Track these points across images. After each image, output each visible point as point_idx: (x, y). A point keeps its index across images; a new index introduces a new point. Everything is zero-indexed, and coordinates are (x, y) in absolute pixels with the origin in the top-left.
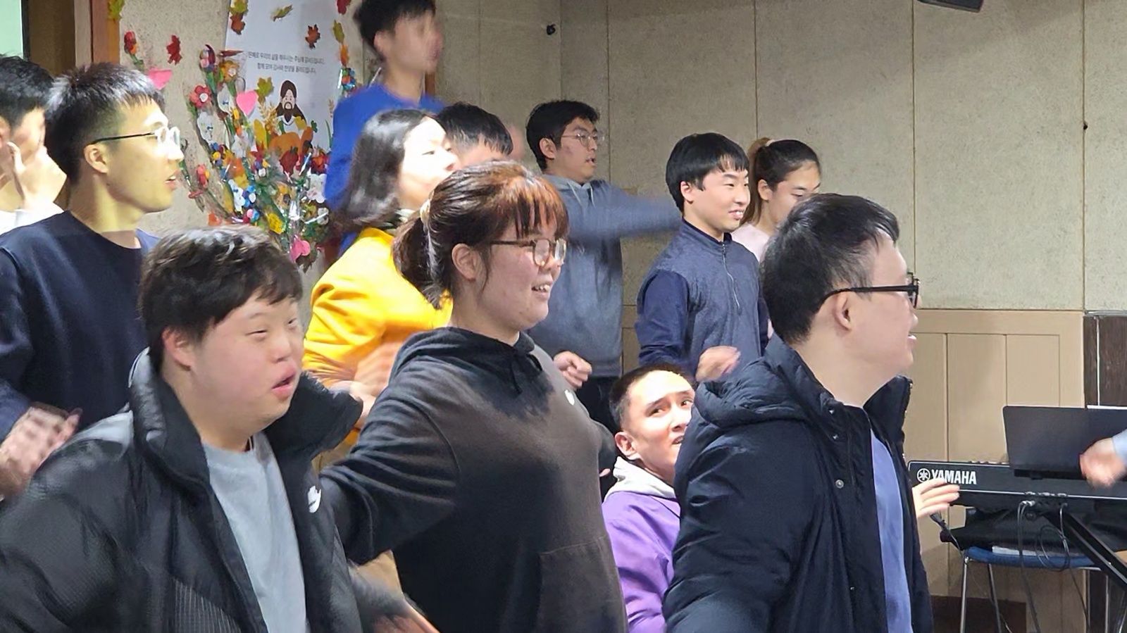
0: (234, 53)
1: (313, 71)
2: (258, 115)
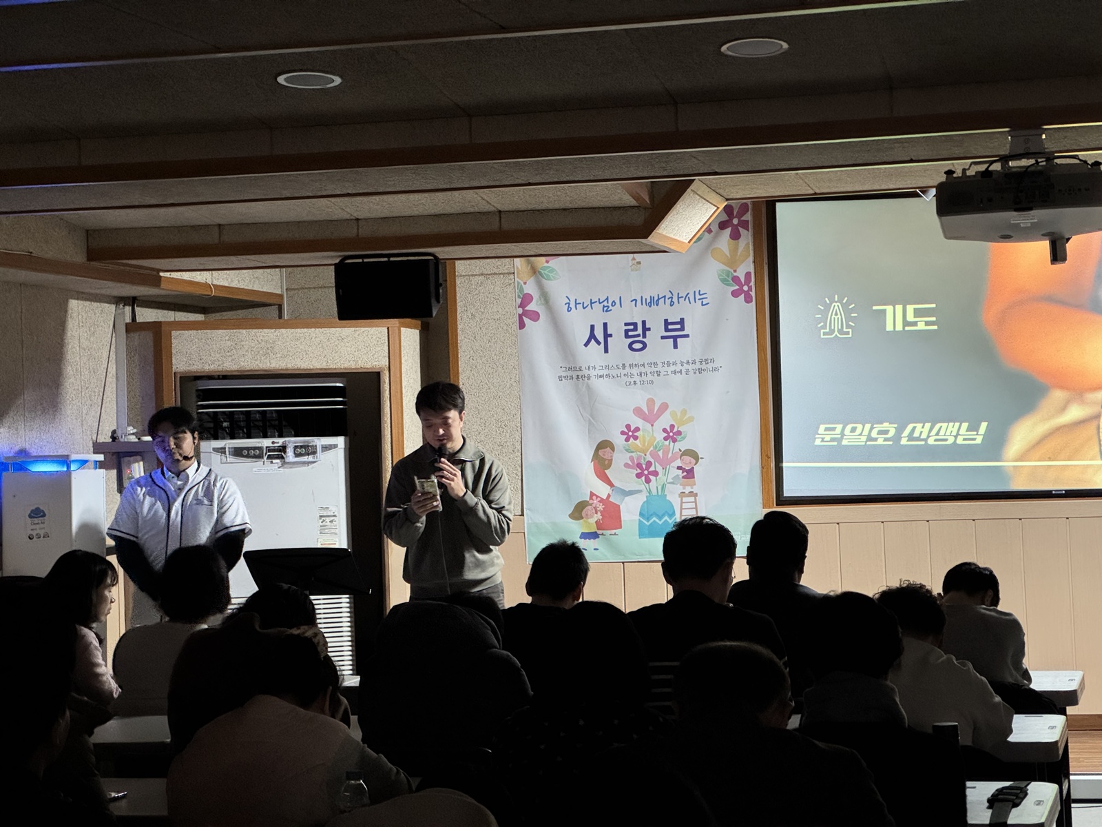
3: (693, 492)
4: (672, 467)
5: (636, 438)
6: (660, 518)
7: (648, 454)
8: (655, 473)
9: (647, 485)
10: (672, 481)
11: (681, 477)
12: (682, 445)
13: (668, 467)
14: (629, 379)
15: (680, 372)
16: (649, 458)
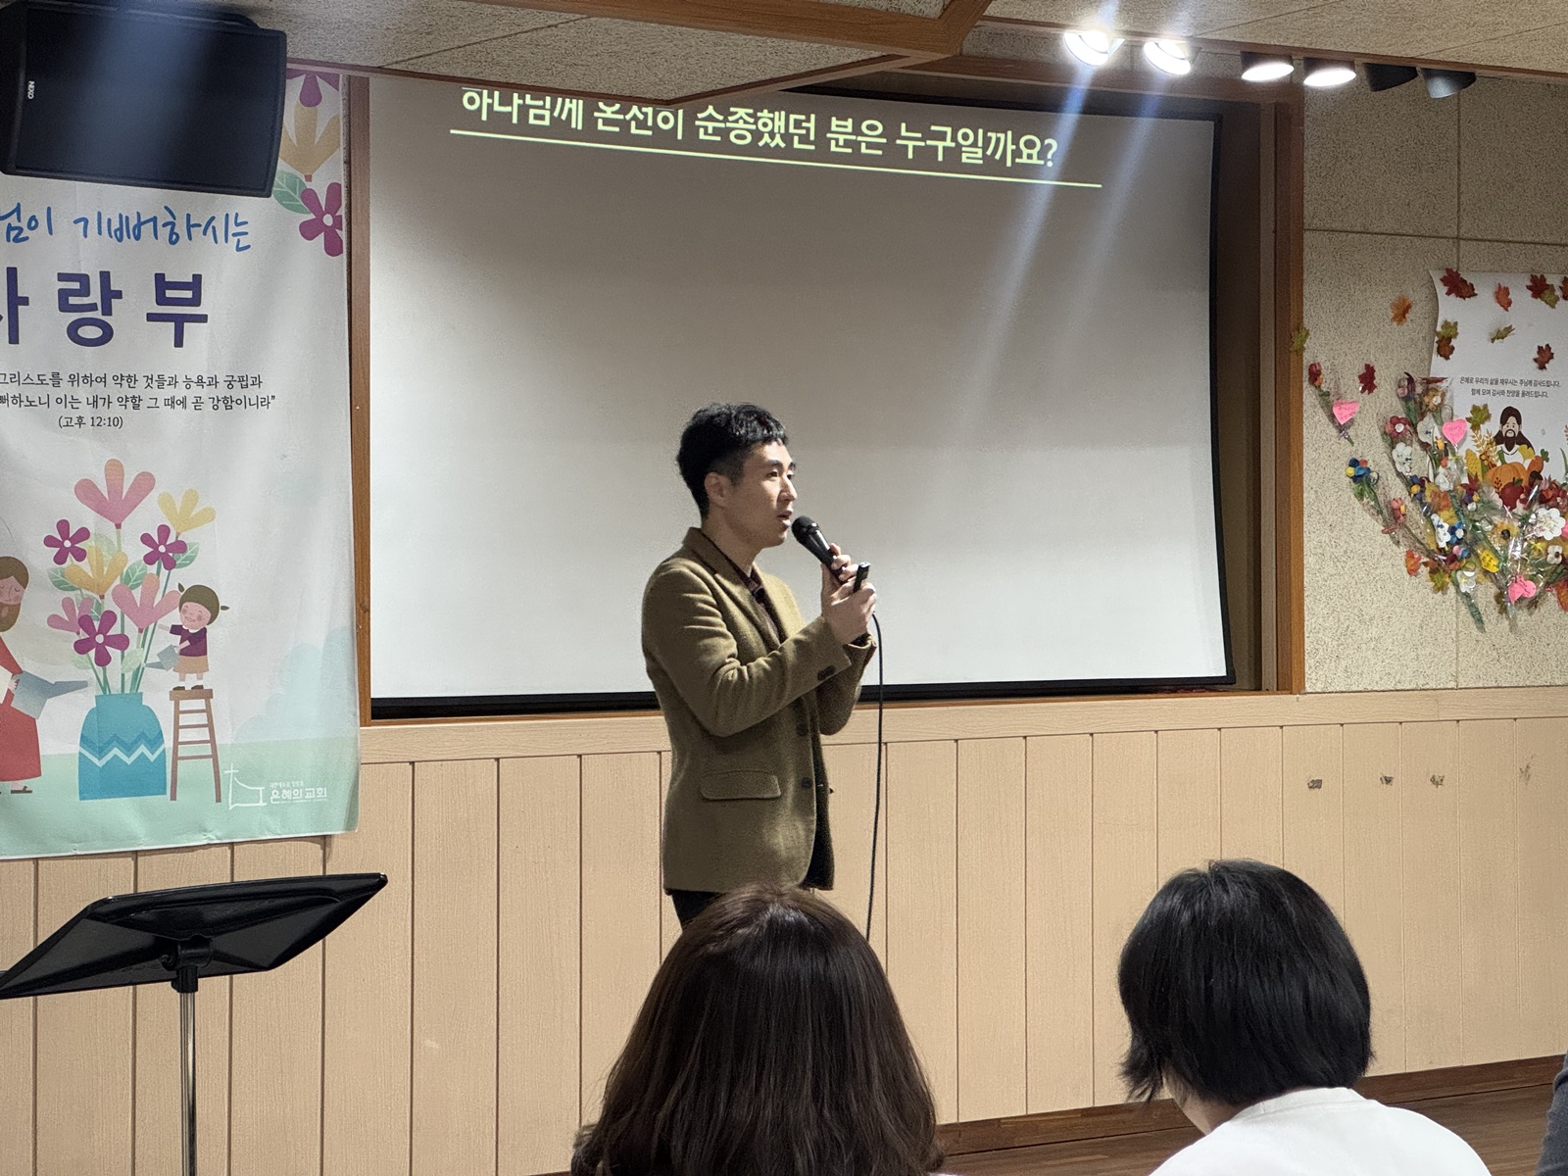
0: (1441, 380)
1: (1545, 394)
2: (1470, 445)
3: (201, 687)
4: (162, 627)
5: (80, 555)
6: (129, 750)
7: (108, 595)
8: (122, 642)
9: (99, 669)
10: (158, 660)
11: (177, 651)
12: (186, 576)
13: (151, 626)
14: (70, 412)
15: (183, 402)
16: (109, 604)
